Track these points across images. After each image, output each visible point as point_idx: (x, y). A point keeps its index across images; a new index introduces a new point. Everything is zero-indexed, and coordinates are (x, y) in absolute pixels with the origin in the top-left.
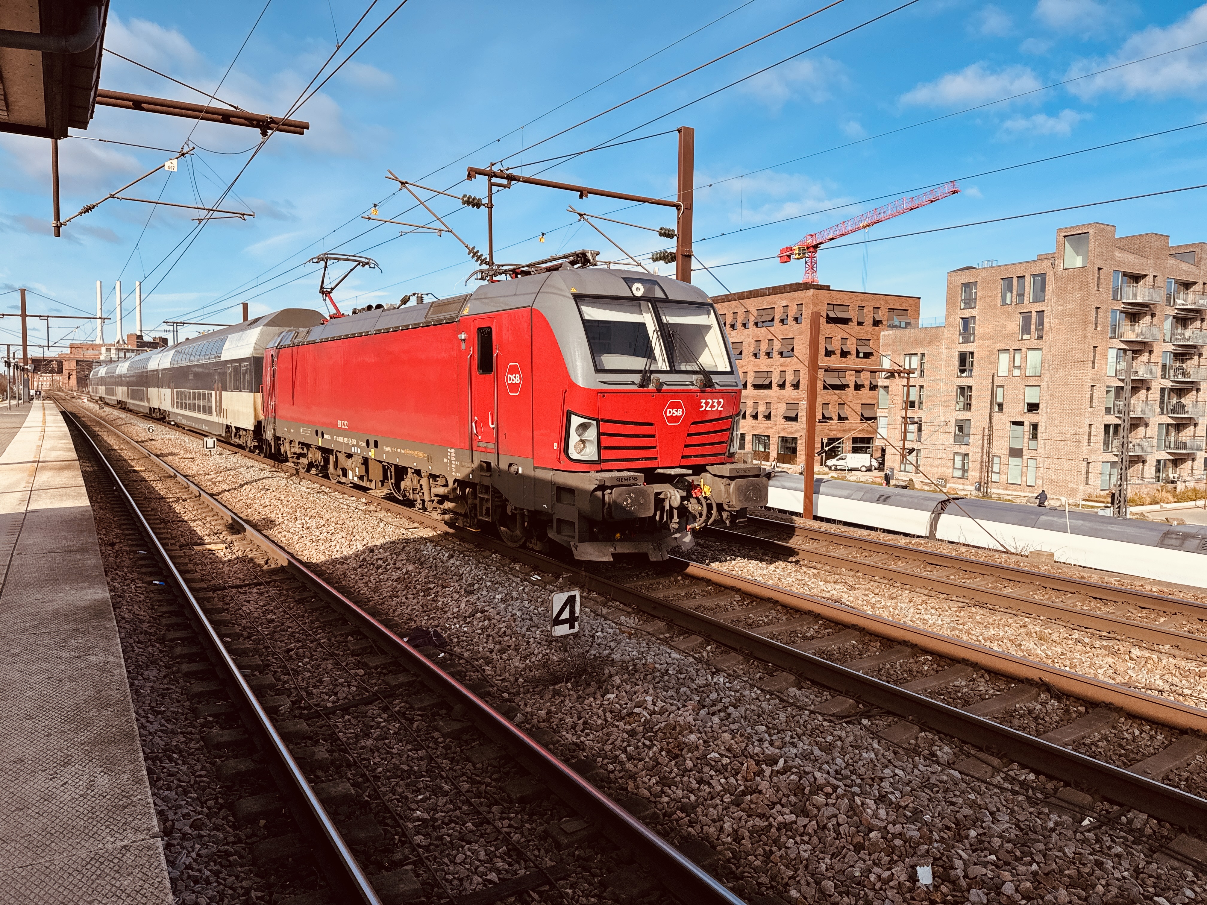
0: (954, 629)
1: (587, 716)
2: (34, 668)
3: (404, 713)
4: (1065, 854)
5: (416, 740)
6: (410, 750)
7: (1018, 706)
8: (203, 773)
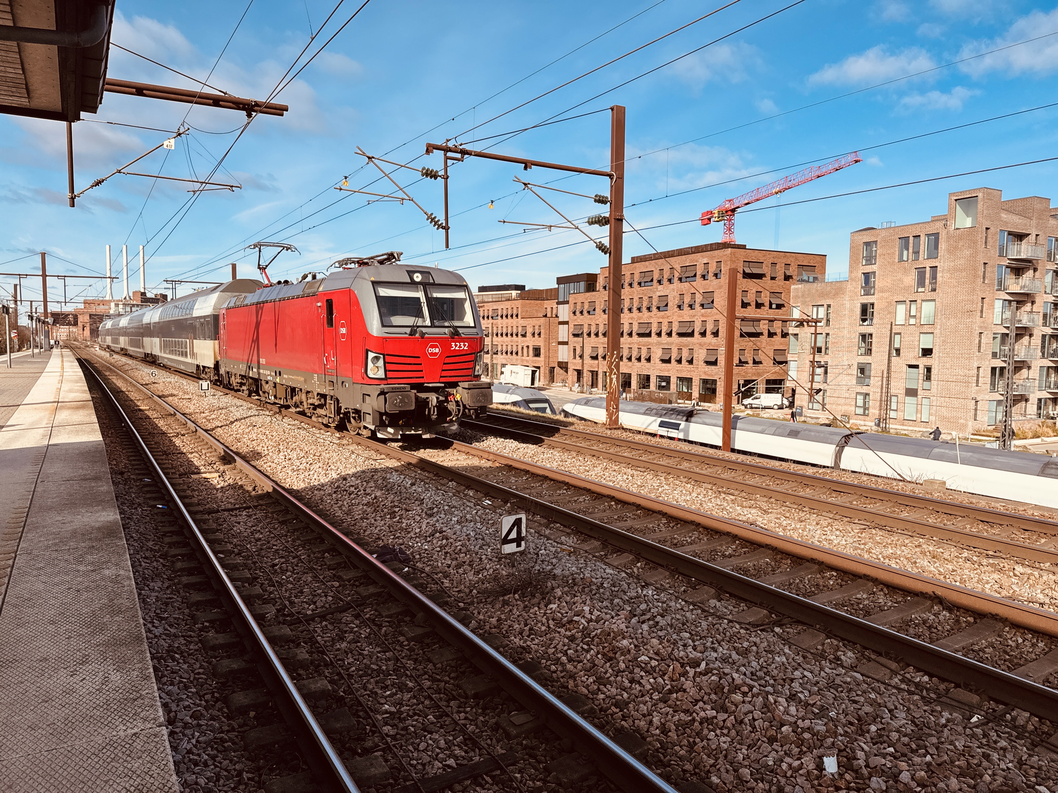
0: (856, 549)
1: (533, 623)
2: (56, 580)
3: (374, 620)
4: (955, 747)
5: (384, 643)
6: (379, 652)
7: (913, 616)
8: (201, 671)
